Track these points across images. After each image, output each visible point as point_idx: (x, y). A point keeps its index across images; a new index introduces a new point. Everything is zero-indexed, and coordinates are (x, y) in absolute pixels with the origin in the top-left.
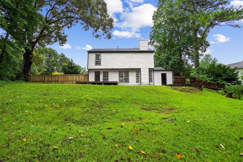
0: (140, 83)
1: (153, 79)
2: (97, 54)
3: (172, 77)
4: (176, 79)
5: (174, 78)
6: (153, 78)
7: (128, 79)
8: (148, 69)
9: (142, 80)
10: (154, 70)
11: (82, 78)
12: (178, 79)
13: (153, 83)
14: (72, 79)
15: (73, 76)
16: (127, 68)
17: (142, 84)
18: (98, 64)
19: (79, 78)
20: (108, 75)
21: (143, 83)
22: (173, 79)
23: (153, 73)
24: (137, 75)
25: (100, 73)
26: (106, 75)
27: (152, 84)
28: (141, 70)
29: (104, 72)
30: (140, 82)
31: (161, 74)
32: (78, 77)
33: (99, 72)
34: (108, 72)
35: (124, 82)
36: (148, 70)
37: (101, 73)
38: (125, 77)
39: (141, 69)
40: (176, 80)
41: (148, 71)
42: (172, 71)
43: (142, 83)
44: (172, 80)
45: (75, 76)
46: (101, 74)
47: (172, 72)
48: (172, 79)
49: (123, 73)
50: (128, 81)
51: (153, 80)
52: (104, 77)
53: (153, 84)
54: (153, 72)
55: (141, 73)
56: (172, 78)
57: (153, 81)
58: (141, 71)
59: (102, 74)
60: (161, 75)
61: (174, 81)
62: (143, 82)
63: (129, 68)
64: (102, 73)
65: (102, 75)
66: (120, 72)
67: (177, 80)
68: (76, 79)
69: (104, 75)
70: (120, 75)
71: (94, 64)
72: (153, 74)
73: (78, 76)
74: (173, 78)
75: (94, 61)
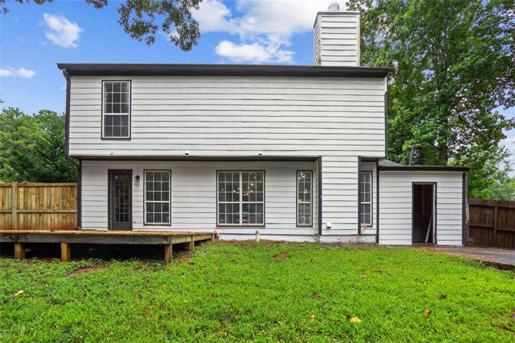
0: (315, 226)
1: (375, 211)
2: (114, 80)
3: (461, 201)
4: (477, 209)
5: (471, 206)
6: (375, 206)
7: (261, 208)
8: (356, 159)
9: (323, 215)
10: (379, 168)
11: (53, 199)
12: (488, 212)
13: (375, 226)
14: (6, 206)
15: (10, 189)
16: (256, 154)
17: (323, 233)
18: (117, 133)
19: (39, 199)
20: (166, 187)
21: (329, 228)
22: (467, 210)
23: (375, 180)
24: (301, 189)
25: (134, 179)
26: (157, 186)
27: (367, 232)
28: (323, 164)
29: (149, 175)
30: (315, 221)
31: (411, 185)
32: (34, 197)
33: (129, 173)
34: (167, 175)
35: (241, 224)
36: (356, 164)
37: (138, 178)
38: (245, 199)
39: (323, 159)
40: (476, 216)
41: (356, 170)
42: (464, 175)
43: (324, 227)
44: (461, 217)
45: (22, 190)
46: (137, 185)
47: (461, 180)
48: (461, 212)
49: (237, 178)
50: (261, 220)
51: (375, 216)
52: (149, 196)
53: (375, 232)
54: (375, 174)
55: (323, 181)
56: (461, 206)
57: (375, 221)
58: (323, 170)
59: (141, 182)
60: (411, 189)
61: (471, 220)
62: (329, 225)
63: (265, 154)
64: (141, 178)
65: (141, 188)
66: (221, 176)
67: (485, 216)
68: (25, 203)
69: (149, 186)
70: (221, 186)
71: (99, 130)
72: (375, 185)
73: (33, 190)
74: (467, 205)
75: (99, 119)
